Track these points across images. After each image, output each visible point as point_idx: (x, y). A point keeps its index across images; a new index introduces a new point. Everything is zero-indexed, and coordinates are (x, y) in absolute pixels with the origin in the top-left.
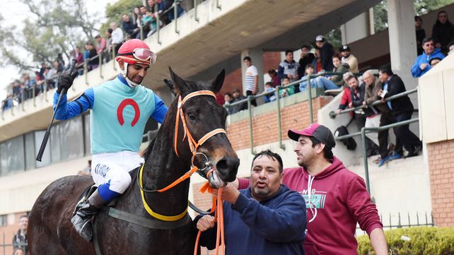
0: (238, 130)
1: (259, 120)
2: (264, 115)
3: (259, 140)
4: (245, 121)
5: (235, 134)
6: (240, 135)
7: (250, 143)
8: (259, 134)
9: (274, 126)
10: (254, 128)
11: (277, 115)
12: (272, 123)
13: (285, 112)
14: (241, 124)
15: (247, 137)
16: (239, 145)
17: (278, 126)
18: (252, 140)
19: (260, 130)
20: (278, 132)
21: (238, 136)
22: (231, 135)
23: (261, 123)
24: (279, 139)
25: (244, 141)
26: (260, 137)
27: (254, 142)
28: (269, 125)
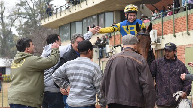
0: (168, 24)
1: (178, 20)
2: (180, 18)
3: (178, 30)
4: (171, 20)
5: (167, 26)
6: (169, 27)
7: (173, 31)
8: (178, 27)
9: (185, 23)
10: (175, 24)
11: (186, 18)
12: (184, 22)
13: (190, 17)
14: (169, 22)
15: (172, 28)
16: (168, 32)
17: (186, 23)
18: (174, 30)
19: (178, 25)
20: (186, 26)
21: (168, 27)
22: (165, 27)
23: (179, 22)
24: (187, 30)
25: (171, 30)
26: (178, 28)
27: (175, 31)
28: (182, 23)
